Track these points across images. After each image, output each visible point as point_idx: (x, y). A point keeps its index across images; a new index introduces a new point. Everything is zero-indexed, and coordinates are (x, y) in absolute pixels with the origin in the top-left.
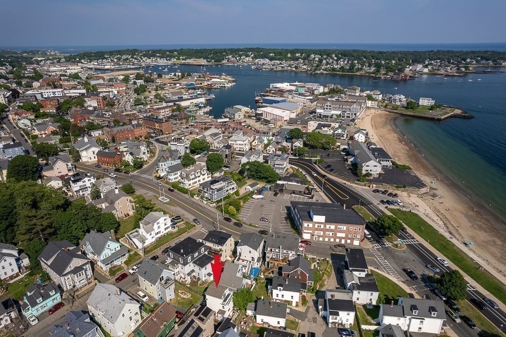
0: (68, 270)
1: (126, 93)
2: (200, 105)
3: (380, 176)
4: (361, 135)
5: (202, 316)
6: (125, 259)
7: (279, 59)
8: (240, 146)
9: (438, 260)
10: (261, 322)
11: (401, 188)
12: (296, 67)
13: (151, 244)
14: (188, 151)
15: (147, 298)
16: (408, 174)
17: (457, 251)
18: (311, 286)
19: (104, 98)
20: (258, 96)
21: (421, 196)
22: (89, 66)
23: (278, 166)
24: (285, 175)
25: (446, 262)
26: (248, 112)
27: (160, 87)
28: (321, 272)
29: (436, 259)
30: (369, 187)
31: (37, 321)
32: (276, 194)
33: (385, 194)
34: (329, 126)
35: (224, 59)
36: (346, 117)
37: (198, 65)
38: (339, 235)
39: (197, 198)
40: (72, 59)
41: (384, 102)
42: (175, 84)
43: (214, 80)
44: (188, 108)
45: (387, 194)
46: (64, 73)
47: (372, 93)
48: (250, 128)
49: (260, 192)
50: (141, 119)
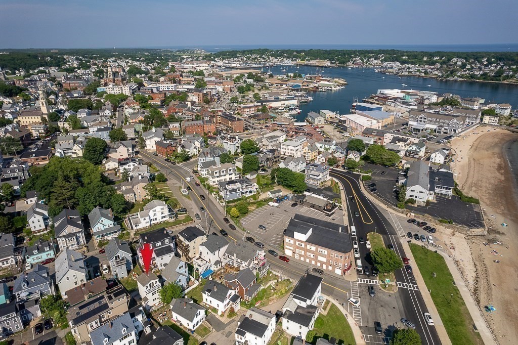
0: (63, 233)
1: (231, 91)
2: (292, 107)
3: (427, 205)
4: (439, 155)
5: (112, 295)
7: (412, 63)
8: (291, 152)
9: (424, 315)
10: (176, 320)
11: (446, 223)
12: (426, 73)
13: (145, 228)
14: (239, 151)
16: (471, 208)
17: (462, 312)
18: (248, 302)
19: (207, 94)
20: (356, 101)
21: (469, 238)
22: (219, 64)
23: (313, 177)
24: (319, 187)
26: (333, 118)
27: (265, 87)
28: (272, 291)
30: (407, 215)
32: (294, 205)
33: (421, 226)
34: (405, 141)
35: (349, 61)
36: (442, 133)
37: (320, 67)
38: (320, 258)
39: (214, 196)
40: (207, 58)
41: (510, 118)
42: (282, 85)
43: (322, 82)
44: (277, 109)
45: (425, 226)
46: (193, 70)
47: (498, 106)
48: (322, 134)
49: (279, 200)
50: (218, 116)
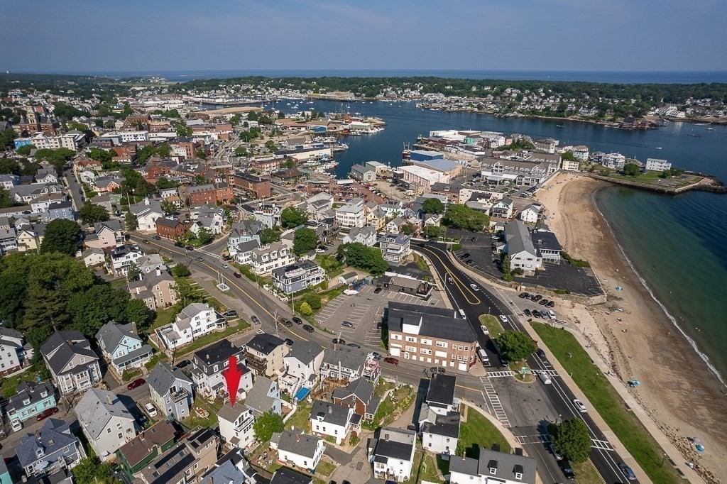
0: (68, 367)
1: (230, 139)
2: (324, 159)
3: (536, 274)
4: (531, 212)
5: (197, 441)
6: (146, 360)
7: (458, 94)
8: (351, 220)
9: (573, 403)
10: (284, 460)
11: (563, 293)
12: (479, 107)
13: (185, 345)
14: (279, 224)
15: (155, 412)
16: (583, 273)
17: (609, 392)
18: (371, 421)
19: (197, 145)
20: (407, 148)
21: (591, 308)
22: (195, 100)
23: (391, 251)
24: (401, 264)
25: (583, 407)
26: (385, 172)
27: (277, 132)
28: (394, 403)
29: (572, 401)
30: (516, 289)
31: (20, 427)
32: (377, 291)
33: (537, 301)
34: (487, 197)
35: (379, 93)
36: (523, 185)
37: (342, 101)
38: (438, 354)
39: (267, 289)
40: (175, 90)
41: (590, 163)
42: (299, 128)
43: (354, 123)
44: (306, 162)
45: (540, 300)
46: (160, 109)
47: (575, 149)
48: (378, 194)
49: (356, 286)
50: (231, 176)
